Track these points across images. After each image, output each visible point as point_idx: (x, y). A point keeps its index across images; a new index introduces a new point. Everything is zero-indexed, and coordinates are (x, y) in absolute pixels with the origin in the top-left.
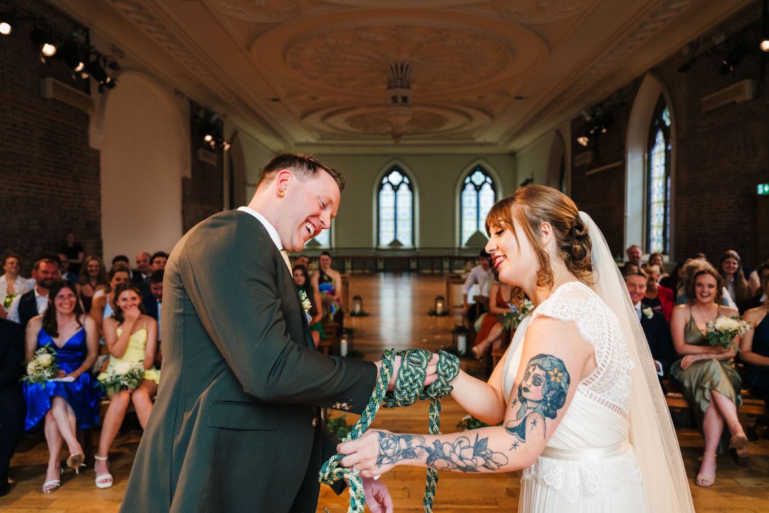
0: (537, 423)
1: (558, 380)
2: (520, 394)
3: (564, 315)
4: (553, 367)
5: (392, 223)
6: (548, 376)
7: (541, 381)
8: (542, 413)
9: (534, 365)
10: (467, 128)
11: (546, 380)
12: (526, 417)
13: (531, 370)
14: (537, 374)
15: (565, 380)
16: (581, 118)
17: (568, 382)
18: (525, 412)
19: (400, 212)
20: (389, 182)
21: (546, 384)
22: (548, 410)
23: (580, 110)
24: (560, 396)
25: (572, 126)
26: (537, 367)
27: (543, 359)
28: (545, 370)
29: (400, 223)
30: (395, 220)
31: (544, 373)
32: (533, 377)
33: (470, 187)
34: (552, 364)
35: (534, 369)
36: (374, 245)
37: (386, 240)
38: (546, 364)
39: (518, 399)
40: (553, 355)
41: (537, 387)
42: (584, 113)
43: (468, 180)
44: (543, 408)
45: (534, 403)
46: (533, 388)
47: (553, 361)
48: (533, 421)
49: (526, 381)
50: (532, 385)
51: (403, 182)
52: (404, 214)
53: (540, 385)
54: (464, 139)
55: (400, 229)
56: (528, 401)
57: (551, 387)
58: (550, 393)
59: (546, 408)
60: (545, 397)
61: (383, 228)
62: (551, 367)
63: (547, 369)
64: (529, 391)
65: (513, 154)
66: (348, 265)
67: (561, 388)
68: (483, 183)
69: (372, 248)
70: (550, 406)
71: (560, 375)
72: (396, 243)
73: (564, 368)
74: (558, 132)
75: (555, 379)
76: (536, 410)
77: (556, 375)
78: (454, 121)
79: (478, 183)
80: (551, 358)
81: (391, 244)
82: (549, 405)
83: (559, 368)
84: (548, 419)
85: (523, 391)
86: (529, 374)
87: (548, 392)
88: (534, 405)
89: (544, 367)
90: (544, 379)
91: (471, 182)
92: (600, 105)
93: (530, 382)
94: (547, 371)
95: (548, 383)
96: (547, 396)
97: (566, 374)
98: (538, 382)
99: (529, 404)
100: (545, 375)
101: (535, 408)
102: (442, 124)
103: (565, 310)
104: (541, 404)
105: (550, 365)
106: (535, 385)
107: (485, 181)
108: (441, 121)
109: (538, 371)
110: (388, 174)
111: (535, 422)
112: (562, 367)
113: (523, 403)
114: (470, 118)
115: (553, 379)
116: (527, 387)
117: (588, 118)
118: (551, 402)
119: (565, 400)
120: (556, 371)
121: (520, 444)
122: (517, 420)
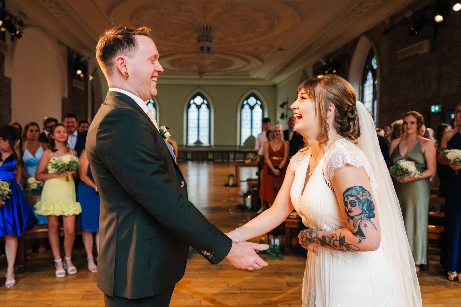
0: (367, 225)
1: (365, 197)
2: (348, 216)
3: (357, 163)
5: (196, 130)
7: (356, 203)
8: (366, 218)
9: (347, 196)
10: (247, 68)
11: (358, 200)
13: (346, 200)
14: (351, 201)
15: (368, 195)
16: (319, 63)
17: (370, 195)
18: (357, 223)
20: (194, 103)
21: (359, 203)
22: (369, 215)
23: (319, 58)
25: (313, 68)
26: (349, 197)
27: (351, 190)
28: (355, 196)
29: (201, 130)
30: (198, 127)
31: (355, 197)
32: (350, 203)
33: (247, 107)
34: (357, 191)
35: (348, 199)
38: (354, 192)
39: (349, 219)
40: (355, 186)
41: (355, 207)
42: (321, 60)
43: (245, 102)
44: (365, 215)
45: (358, 216)
46: (353, 209)
47: (357, 189)
48: (364, 225)
49: (347, 207)
50: (351, 207)
51: (203, 103)
53: (356, 205)
54: (243, 75)
56: (355, 217)
57: (363, 203)
58: (364, 206)
59: (367, 215)
62: (357, 193)
64: (352, 211)
65: (275, 86)
67: (368, 200)
68: (255, 105)
70: (369, 212)
71: (364, 194)
73: (365, 190)
74: (304, 72)
75: (363, 198)
77: (362, 195)
78: (238, 64)
79: (252, 104)
80: (355, 188)
82: (367, 212)
83: (362, 191)
84: (372, 219)
85: (349, 213)
86: (347, 202)
88: (360, 217)
89: (353, 195)
90: (357, 201)
91: (248, 104)
92: (332, 55)
93: (349, 207)
94: (356, 196)
96: (363, 209)
97: (367, 192)
98: (354, 204)
99: (357, 218)
100: (356, 199)
101: (361, 219)
102: (230, 66)
103: (356, 160)
104: (363, 214)
107: (257, 103)
108: (230, 64)
109: (351, 198)
110: (193, 98)
111: (365, 225)
112: (363, 190)
113: (353, 219)
114: (248, 62)
115: (361, 198)
116: (349, 210)
117: (324, 63)
118: (367, 210)
119: (374, 205)
120: (361, 193)
121: (362, 240)
122: (355, 228)
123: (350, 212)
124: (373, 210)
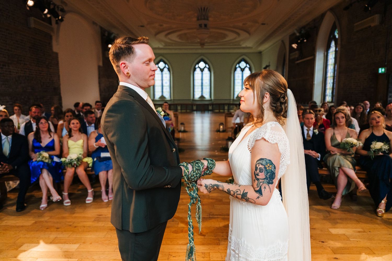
1: (270, 168)
2: (256, 177)
3: (273, 141)
4: (267, 163)
5: (200, 87)
6: (265, 168)
8: (267, 183)
9: (258, 164)
11: (265, 169)
12: (261, 186)
15: (273, 168)
17: (275, 168)
18: (260, 184)
19: (204, 82)
21: (265, 171)
22: (269, 181)
24: (272, 175)
26: (260, 164)
27: (262, 160)
28: (264, 165)
29: (204, 87)
30: (202, 86)
32: (259, 169)
34: (266, 162)
35: (259, 165)
36: (192, 98)
37: (197, 95)
38: (264, 163)
39: (255, 179)
40: (266, 158)
45: (262, 180)
46: (260, 174)
49: (257, 171)
52: (206, 83)
53: (263, 172)
55: (204, 90)
56: (260, 180)
57: (268, 172)
58: (268, 174)
59: (268, 181)
60: (266, 176)
61: (196, 90)
63: (265, 165)
64: (259, 175)
66: (179, 108)
67: (272, 171)
69: (190, 100)
71: (271, 166)
72: (202, 97)
73: (272, 163)
76: (264, 182)
77: (269, 167)
80: (265, 160)
81: (200, 98)
82: (269, 179)
83: (269, 164)
84: (270, 185)
85: (256, 176)
86: (257, 168)
87: (267, 174)
88: (263, 181)
89: (263, 164)
90: (264, 169)
93: (258, 171)
94: (265, 166)
95: (266, 171)
97: (273, 165)
98: (262, 171)
99: (261, 181)
101: (263, 182)
103: (273, 138)
104: (265, 180)
105: (265, 163)
106: (261, 172)
109: (261, 166)
111: (265, 188)
112: (271, 163)
113: (258, 181)
115: (268, 168)
116: (257, 173)
118: (269, 178)
119: (275, 176)
120: (268, 165)
121: (260, 197)
122: (258, 187)
123: (258, 175)
124: (273, 179)
